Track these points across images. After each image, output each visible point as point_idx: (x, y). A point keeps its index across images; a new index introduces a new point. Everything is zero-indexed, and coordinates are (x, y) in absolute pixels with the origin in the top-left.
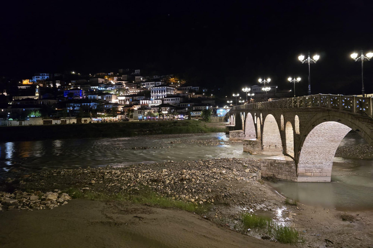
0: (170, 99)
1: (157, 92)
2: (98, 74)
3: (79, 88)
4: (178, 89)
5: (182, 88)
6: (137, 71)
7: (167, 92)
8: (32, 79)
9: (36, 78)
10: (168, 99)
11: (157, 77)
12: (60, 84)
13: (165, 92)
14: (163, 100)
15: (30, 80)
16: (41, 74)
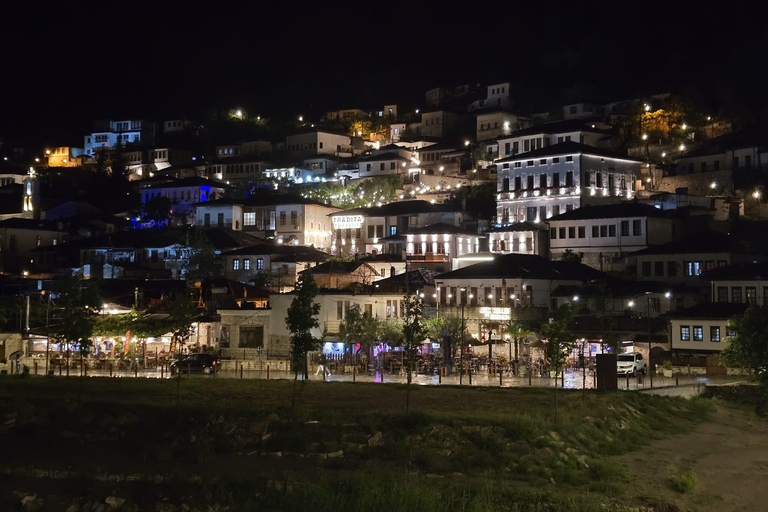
0: (588, 224)
1: (530, 189)
2: (335, 114)
3: (220, 176)
4: (669, 169)
5: (698, 160)
6: (497, 91)
7: (585, 183)
8: (81, 146)
9: (98, 139)
10: (577, 224)
11: (581, 111)
12: (169, 161)
13: (570, 184)
14: (545, 234)
15: (75, 152)
16: (114, 125)
